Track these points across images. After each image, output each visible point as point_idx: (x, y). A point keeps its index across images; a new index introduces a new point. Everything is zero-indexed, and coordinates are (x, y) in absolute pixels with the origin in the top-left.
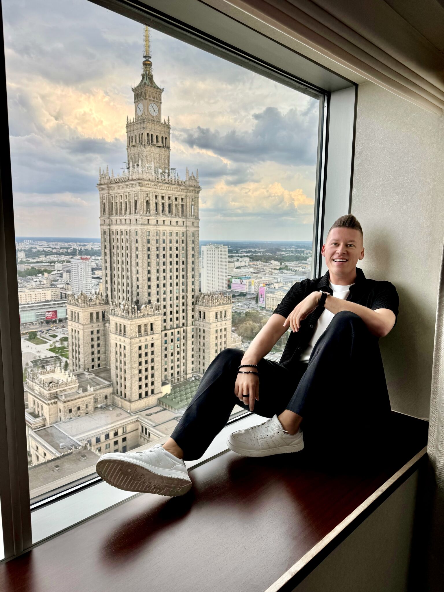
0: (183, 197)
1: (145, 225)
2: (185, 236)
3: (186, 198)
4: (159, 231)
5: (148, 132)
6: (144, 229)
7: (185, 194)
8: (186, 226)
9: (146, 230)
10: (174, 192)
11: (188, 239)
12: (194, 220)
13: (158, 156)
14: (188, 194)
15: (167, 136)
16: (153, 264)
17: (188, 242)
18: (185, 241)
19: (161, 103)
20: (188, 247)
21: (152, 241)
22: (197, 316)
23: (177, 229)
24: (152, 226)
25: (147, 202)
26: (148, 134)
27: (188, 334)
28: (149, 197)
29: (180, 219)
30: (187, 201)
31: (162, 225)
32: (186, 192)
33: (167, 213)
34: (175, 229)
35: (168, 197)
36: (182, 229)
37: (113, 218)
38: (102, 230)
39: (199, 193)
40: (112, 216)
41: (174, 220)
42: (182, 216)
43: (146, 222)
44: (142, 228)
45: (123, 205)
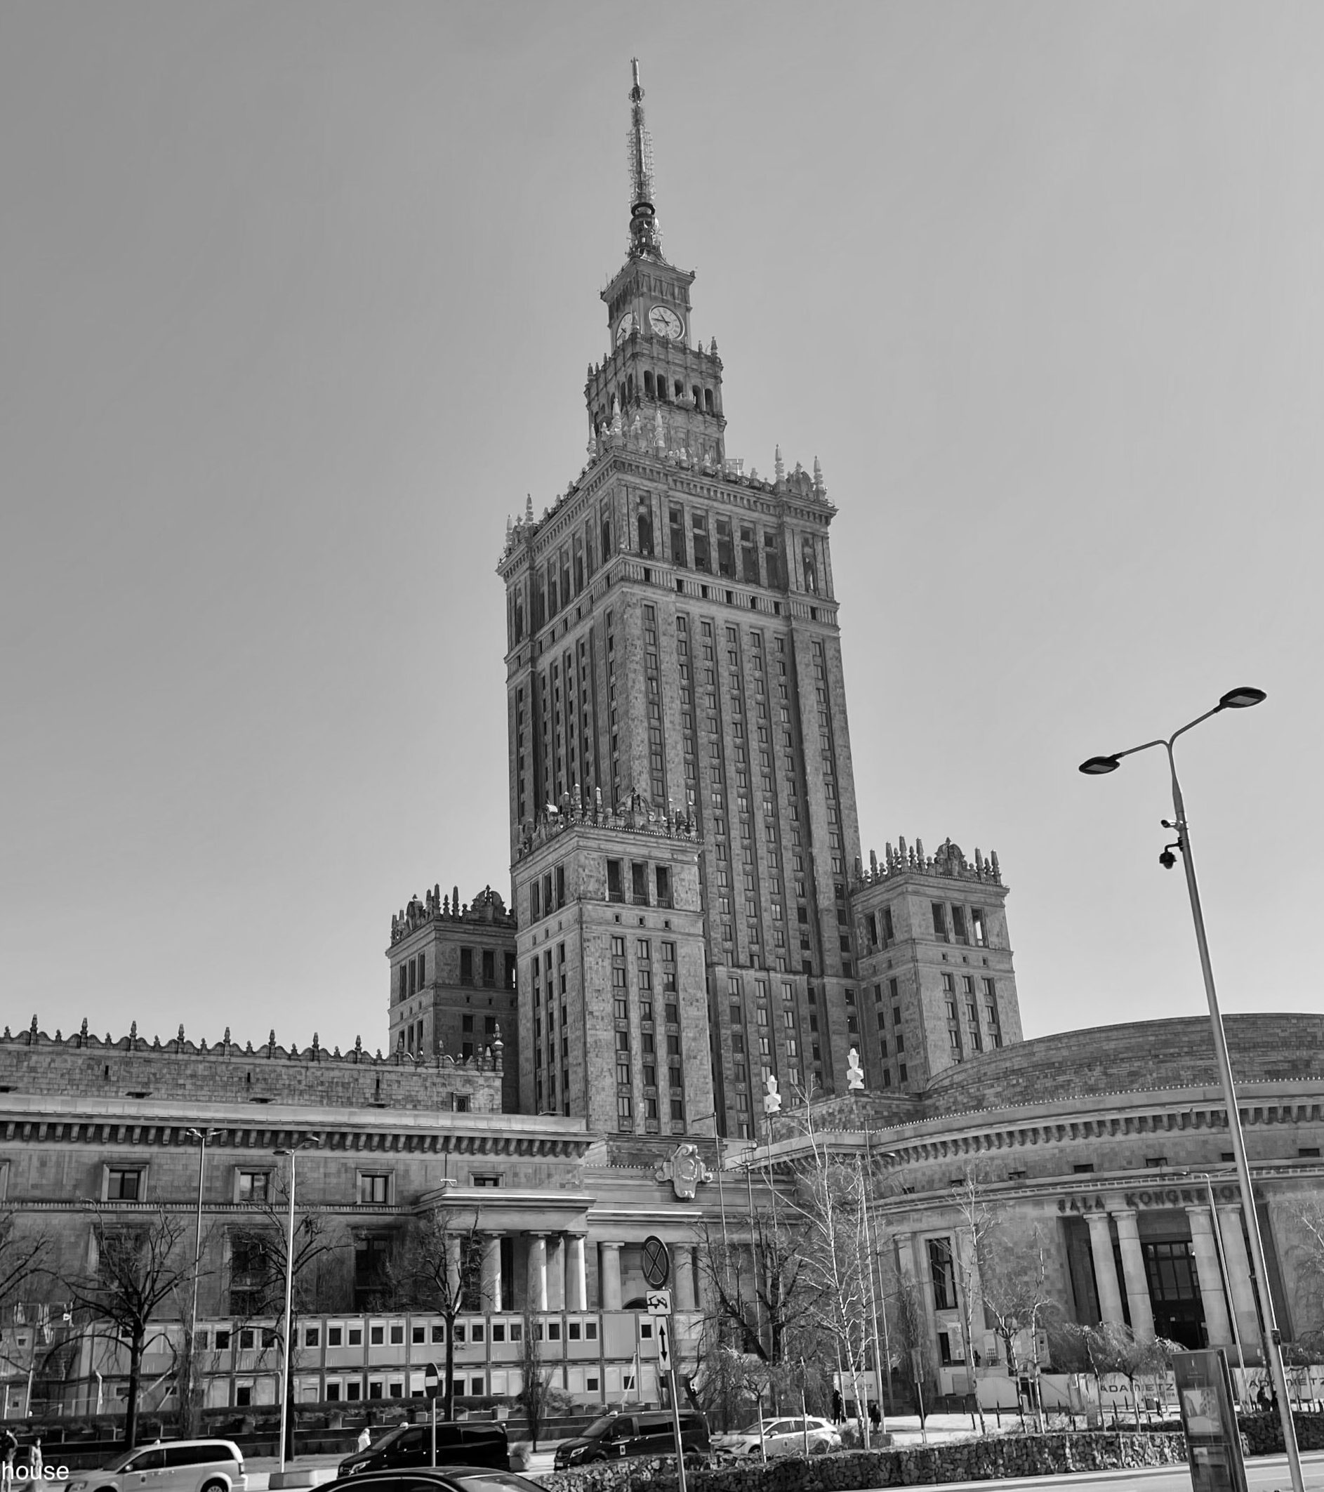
0: (770, 531)
1: (635, 582)
2: (787, 649)
3: (783, 534)
4: (688, 614)
5: (647, 367)
6: (633, 594)
7: (774, 519)
8: (788, 618)
9: (639, 597)
10: (733, 508)
11: (798, 659)
12: (815, 603)
13: (683, 436)
14: (787, 519)
15: (711, 387)
16: (672, 711)
17: (800, 668)
18: (788, 668)
19: (688, 309)
20: (800, 684)
21: (666, 638)
22: (862, 934)
23: (754, 622)
24: (660, 592)
25: (641, 520)
26: (648, 376)
27: (829, 1005)
28: (650, 507)
29: (762, 591)
30: (784, 541)
31: (698, 599)
32: (780, 516)
33: (715, 566)
34: (747, 619)
35: (718, 521)
36: (773, 626)
37: (543, 633)
38: (513, 693)
39: (828, 523)
40: (542, 626)
41: (743, 591)
42: (771, 586)
43: (640, 577)
44: (626, 590)
45: (571, 573)
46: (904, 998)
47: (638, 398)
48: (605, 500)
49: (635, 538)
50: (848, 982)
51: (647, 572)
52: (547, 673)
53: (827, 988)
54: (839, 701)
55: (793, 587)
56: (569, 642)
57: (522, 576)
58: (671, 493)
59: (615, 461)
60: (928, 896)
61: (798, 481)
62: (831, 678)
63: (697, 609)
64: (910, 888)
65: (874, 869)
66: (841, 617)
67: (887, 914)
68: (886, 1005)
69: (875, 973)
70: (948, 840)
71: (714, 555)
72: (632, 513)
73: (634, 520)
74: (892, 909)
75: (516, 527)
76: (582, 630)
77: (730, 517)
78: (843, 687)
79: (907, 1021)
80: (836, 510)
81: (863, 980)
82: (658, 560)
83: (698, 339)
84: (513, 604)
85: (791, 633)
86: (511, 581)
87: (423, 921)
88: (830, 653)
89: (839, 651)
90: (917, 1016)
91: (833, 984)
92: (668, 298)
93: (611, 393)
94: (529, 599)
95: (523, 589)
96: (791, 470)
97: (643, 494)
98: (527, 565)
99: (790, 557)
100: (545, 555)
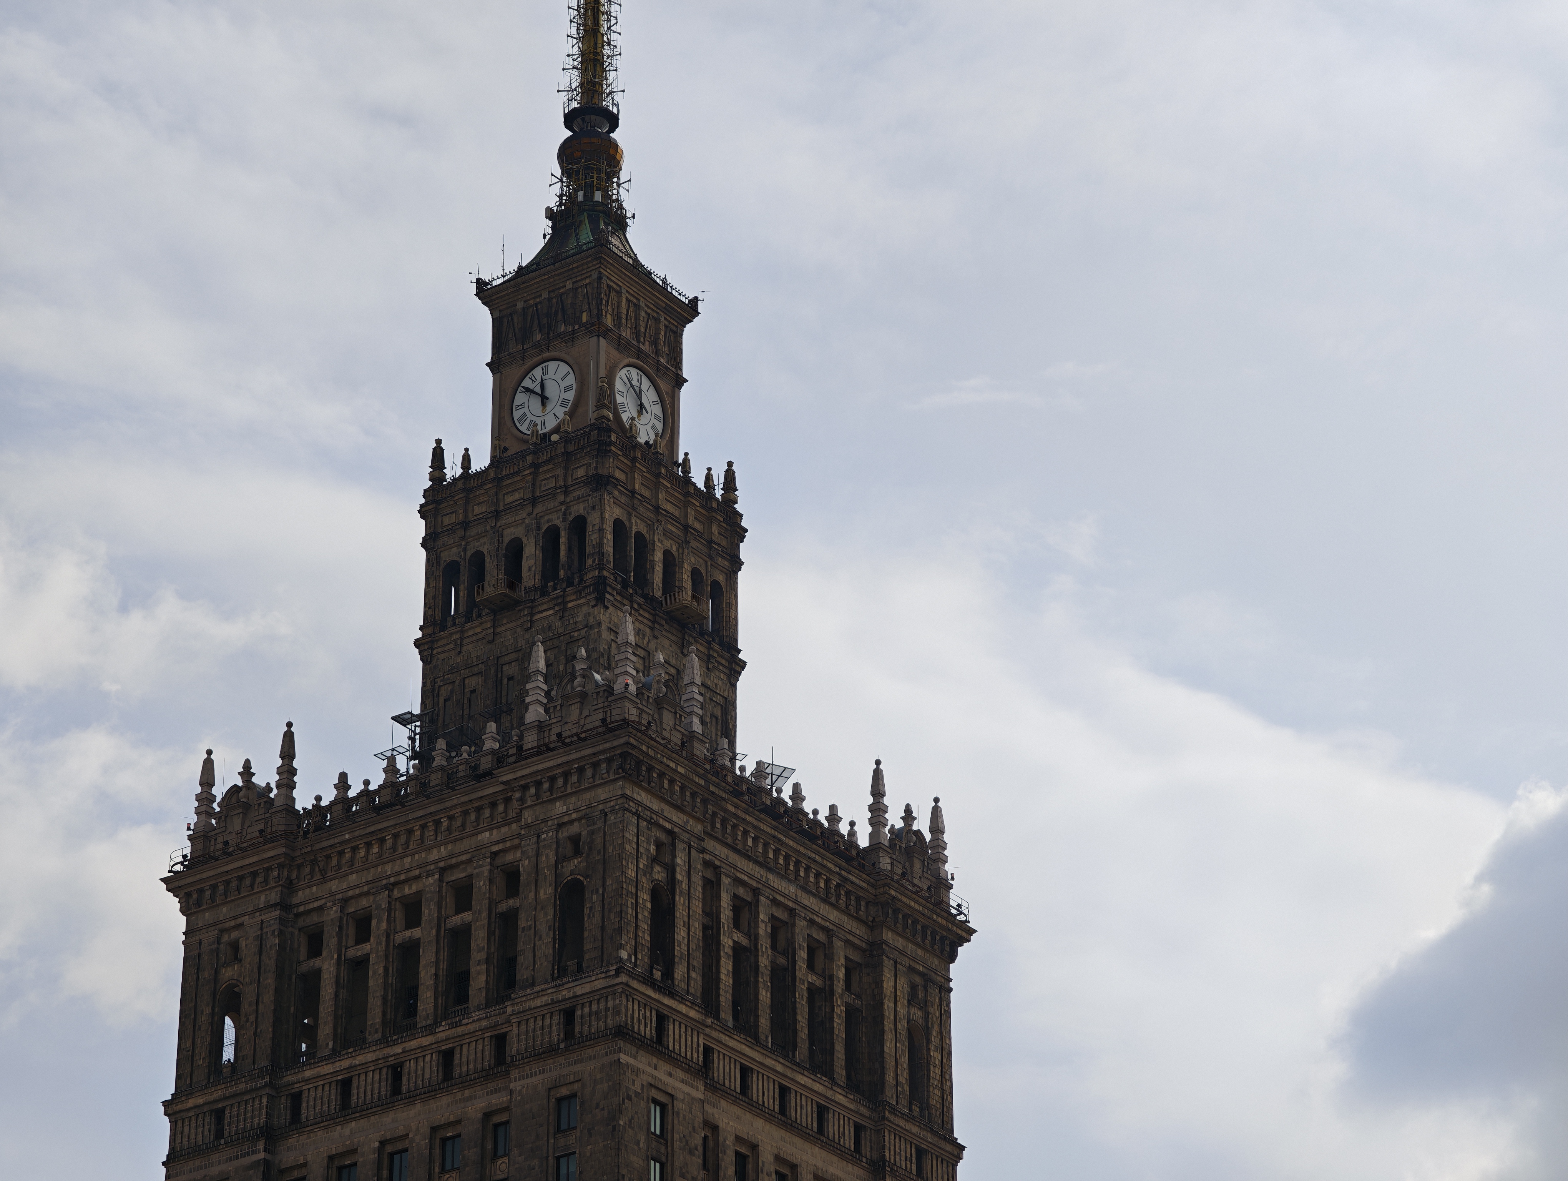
0: (859, 958)
1: (641, 1042)
3: (877, 968)
5: (619, 512)
6: (637, 1072)
7: (859, 930)
8: (876, 1167)
9: (646, 1079)
10: (800, 893)
12: (923, 1139)
19: (679, 381)
23: (819, 1165)
24: (680, 1074)
25: (655, 893)
26: (618, 525)
28: (671, 869)
29: (835, 1094)
30: (878, 984)
32: (873, 925)
33: (764, 1023)
34: (808, 1157)
35: (773, 917)
37: (315, 1079)
39: (952, 959)
40: (304, 1060)
41: (806, 1090)
42: (852, 1086)
43: (649, 1031)
44: (624, 1058)
45: (427, 957)
47: (601, 582)
48: (574, 829)
49: (646, 938)
51: (661, 1020)
55: (889, 1095)
57: (253, 917)
58: (710, 844)
59: (624, 756)
61: (907, 850)
63: (733, 1123)
71: (765, 996)
72: (644, 881)
73: (644, 896)
75: (234, 789)
77: (792, 912)
80: (971, 931)
82: (682, 1000)
86: (208, 916)
92: (646, 347)
93: (509, 534)
94: (269, 981)
95: (248, 948)
96: (894, 819)
97: (663, 837)
98: (274, 896)
99: (888, 1025)
100: (334, 885)
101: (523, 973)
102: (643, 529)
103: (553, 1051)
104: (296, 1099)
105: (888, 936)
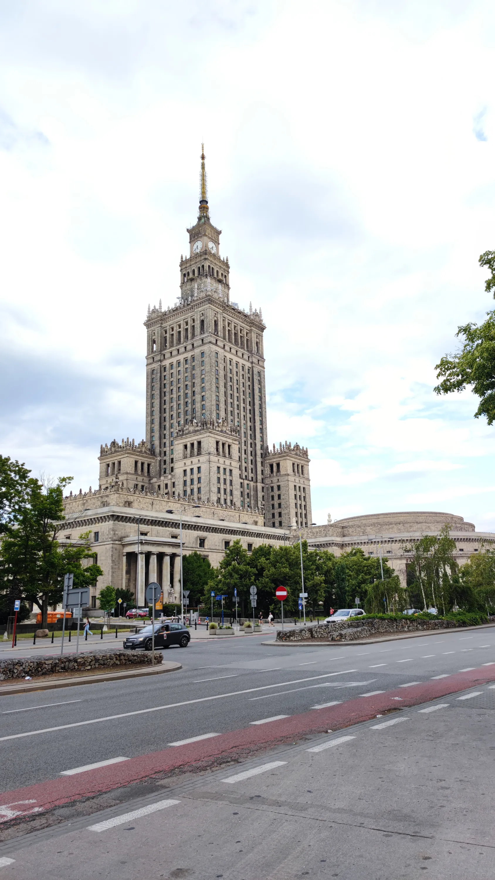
0: (248, 331)
1: (213, 344)
2: (251, 373)
3: (251, 333)
4: (226, 357)
6: (213, 348)
7: (248, 328)
8: (251, 362)
10: (238, 321)
12: (259, 358)
16: (221, 390)
18: (251, 379)
19: (219, 244)
21: (220, 365)
22: (267, 470)
24: (219, 348)
25: (215, 321)
28: (217, 318)
29: (245, 352)
30: (251, 335)
32: (250, 327)
33: (233, 341)
34: (241, 361)
35: (234, 326)
36: (248, 365)
37: (167, 352)
38: (150, 370)
39: (263, 332)
40: (165, 349)
41: (241, 351)
42: (248, 351)
43: (215, 342)
44: (211, 346)
45: (182, 333)
46: (283, 491)
47: (206, 275)
48: (202, 312)
49: (214, 328)
50: (263, 485)
51: (217, 340)
52: (168, 366)
53: (258, 486)
54: (264, 393)
55: (253, 352)
56: (181, 358)
57: (157, 329)
58: (223, 314)
59: (209, 300)
60: (291, 460)
61: (256, 315)
62: (262, 384)
63: (229, 356)
64: (288, 458)
65: (274, 450)
66: (266, 364)
67: (278, 465)
68: (276, 493)
69: (272, 483)
70: (297, 443)
71: (233, 337)
72: (213, 319)
73: (213, 322)
74: (280, 463)
75: (153, 310)
76: (189, 355)
77: (237, 325)
78: (265, 388)
79: (283, 499)
80: (266, 328)
81: (267, 484)
82: (220, 337)
83: (223, 256)
84: (150, 338)
85: (253, 367)
86: (150, 329)
87: (120, 449)
88: (262, 376)
89: (264, 376)
90: (287, 498)
91: (260, 486)
92: (213, 238)
93: (193, 269)
94: (159, 338)
95: (156, 334)
96: (254, 311)
97: (216, 313)
98: (159, 325)
99: (253, 341)
100: (168, 323)
101: (196, 334)
102: (213, 267)
103: (200, 346)
104: (164, 355)
105: (253, 328)
